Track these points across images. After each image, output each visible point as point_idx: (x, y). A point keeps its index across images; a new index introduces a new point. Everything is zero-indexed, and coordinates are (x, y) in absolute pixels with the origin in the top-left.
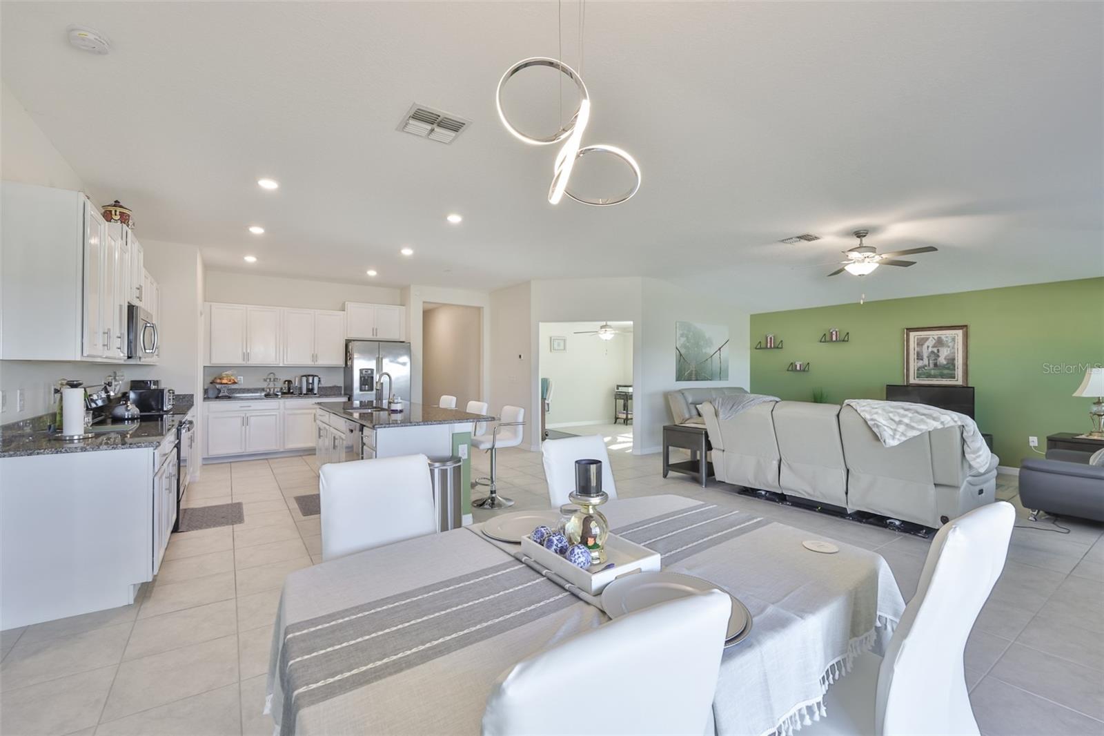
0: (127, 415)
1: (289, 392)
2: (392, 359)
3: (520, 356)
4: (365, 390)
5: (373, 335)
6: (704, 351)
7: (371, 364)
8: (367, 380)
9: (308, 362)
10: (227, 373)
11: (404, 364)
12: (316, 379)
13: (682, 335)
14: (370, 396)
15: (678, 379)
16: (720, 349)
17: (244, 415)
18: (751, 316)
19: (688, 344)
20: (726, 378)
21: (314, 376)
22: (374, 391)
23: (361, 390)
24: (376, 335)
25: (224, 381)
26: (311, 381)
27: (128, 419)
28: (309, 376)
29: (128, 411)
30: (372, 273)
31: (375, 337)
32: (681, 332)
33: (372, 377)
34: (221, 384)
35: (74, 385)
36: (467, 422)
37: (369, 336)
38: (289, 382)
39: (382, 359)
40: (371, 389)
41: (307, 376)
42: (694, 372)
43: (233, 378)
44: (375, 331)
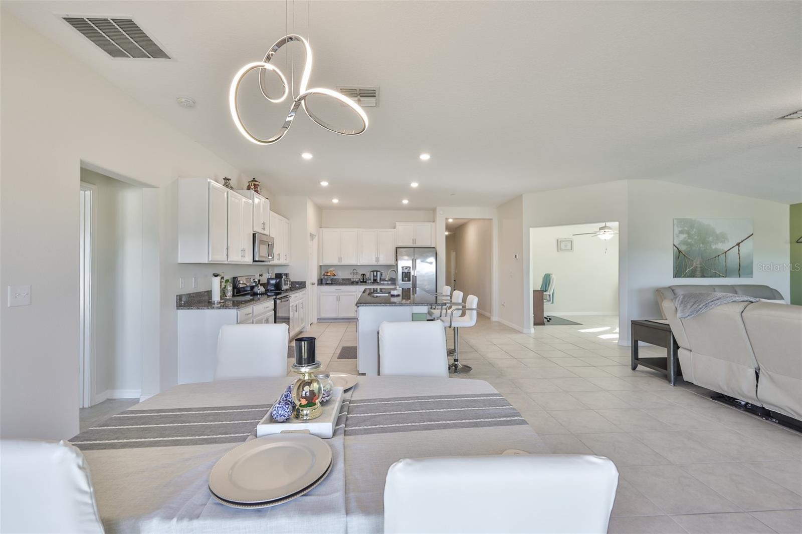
0: (259, 292)
1: (363, 282)
2: (422, 260)
3: (516, 256)
4: (405, 281)
5: (413, 244)
6: (714, 247)
7: (409, 263)
8: (407, 276)
9: (374, 262)
10: (331, 269)
11: (431, 263)
12: (379, 273)
13: (681, 232)
14: (409, 285)
15: (676, 275)
16: (738, 244)
17: (337, 295)
18: (791, 206)
19: (689, 241)
20: (750, 274)
21: (377, 271)
22: (411, 282)
23: (403, 281)
24: (415, 244)
25: (329, 274)
26: (375, 275)
27: (259, 294)
28: (374, 271)
29: (259, 289)
30: (405, 202)
31: (414, 245)
32: (680, 229)
33: (410, 272)
34: (327, 275)
35: (216, 276)
36: (422, 306)
37: (411, 245)
38: (363, 275)
39: (416, 260)
40: (409, 280)
41: (373, 271)
42: (699, 269)
43: (334, 272)
44: (414, 241)
